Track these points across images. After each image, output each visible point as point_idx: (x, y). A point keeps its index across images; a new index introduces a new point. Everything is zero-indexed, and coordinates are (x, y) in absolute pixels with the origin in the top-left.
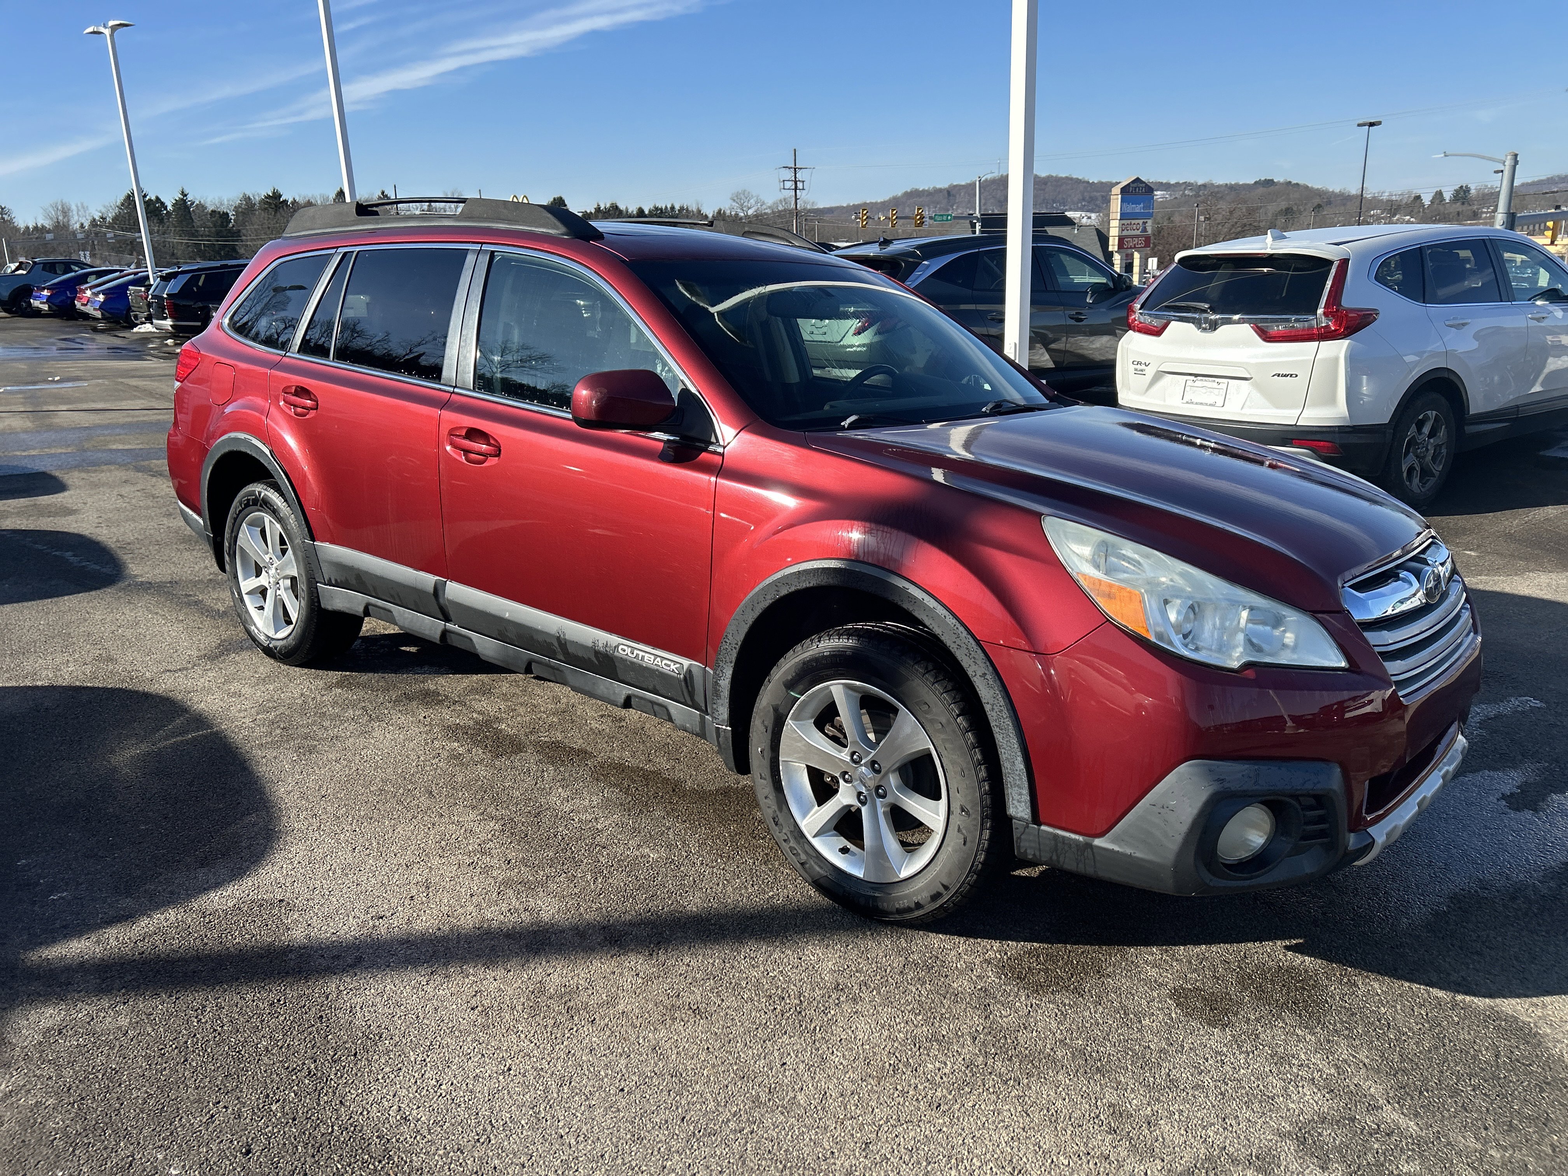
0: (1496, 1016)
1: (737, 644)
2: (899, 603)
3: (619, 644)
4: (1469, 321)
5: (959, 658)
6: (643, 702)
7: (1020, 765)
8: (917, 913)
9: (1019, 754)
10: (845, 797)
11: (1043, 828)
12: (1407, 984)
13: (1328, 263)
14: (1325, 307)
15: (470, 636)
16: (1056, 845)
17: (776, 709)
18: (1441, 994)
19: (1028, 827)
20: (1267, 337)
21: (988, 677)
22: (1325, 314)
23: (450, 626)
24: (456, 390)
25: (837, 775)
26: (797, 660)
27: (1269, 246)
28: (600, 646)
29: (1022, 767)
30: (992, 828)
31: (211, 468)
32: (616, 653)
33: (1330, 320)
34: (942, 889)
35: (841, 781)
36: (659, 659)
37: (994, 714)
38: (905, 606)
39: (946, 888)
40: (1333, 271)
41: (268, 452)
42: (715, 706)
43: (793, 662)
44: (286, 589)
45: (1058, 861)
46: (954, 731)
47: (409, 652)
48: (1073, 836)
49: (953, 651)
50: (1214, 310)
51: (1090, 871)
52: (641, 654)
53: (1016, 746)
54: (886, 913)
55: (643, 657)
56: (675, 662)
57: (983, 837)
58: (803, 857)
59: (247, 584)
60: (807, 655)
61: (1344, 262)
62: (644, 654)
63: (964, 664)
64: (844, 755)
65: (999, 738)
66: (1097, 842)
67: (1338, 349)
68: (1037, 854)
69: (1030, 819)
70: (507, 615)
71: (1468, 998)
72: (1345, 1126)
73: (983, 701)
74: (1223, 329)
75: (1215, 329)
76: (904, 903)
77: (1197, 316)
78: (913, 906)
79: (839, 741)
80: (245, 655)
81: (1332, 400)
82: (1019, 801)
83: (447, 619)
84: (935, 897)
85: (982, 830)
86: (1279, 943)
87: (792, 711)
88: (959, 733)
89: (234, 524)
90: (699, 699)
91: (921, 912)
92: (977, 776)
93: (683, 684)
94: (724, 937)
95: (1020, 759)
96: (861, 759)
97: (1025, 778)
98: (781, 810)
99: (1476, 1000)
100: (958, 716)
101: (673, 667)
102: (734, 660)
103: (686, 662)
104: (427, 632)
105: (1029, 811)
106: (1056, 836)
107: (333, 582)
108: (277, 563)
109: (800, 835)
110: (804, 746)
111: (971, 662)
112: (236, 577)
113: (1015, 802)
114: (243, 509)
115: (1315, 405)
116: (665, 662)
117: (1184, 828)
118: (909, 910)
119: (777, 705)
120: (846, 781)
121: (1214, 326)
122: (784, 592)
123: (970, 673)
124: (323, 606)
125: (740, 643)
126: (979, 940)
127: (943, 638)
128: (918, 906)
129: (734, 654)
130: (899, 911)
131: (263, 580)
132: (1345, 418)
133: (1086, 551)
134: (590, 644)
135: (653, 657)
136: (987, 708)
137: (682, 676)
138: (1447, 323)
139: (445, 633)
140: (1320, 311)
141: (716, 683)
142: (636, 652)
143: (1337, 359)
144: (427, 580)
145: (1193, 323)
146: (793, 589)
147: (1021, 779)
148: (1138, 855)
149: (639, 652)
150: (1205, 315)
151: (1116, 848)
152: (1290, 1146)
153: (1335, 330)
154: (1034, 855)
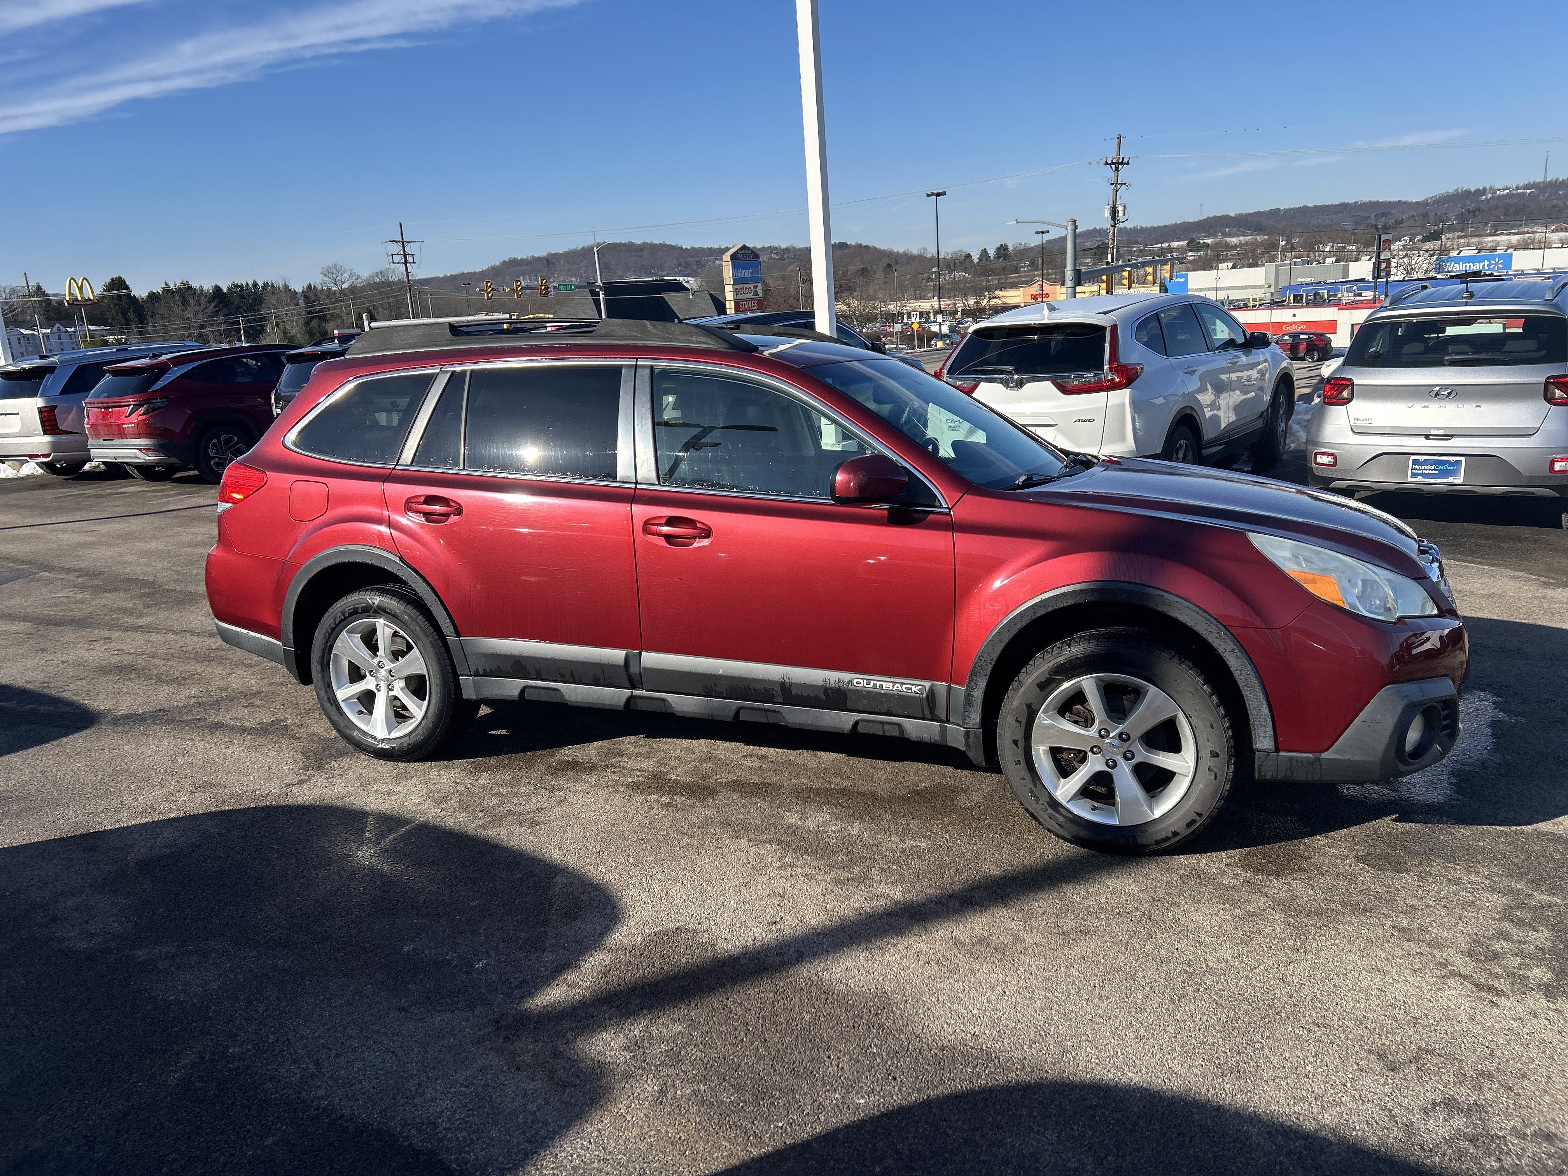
0: (1541, 835)
1: (992, 660)
2: (1155, 607)
3: (853, 679)
4: (1196, 368)
5: (1211, 641)
6: (870, 724)
7: (1265, 710)
8: (1173, 841)
9: (1264, 702)
10: (1094, 765)
11: (1281, 754)
12: (1479, 827)
13: (1102, 329)
14: (1109, 364)
15: (663, 697)
16: (1291, 764)
17: (1029, 706)
18: (1502, 828)
19: (1269, 755)
20: (1066, 390)
21: (1237, 651)
22: (1111, 369)
23: (636, 692)
24: (638, 486)
25: (1087, 749)
26: (1050, 664)
27: (1046, 317)
28: (832, 684)
29: (1267, 711)
30: (1235, 763)
31: (305, 582)
32: (850, 687)
33: (1113, 374)
34: (1196, 817)
35: (1090, 754)
36: (898, 685)
37: (1242, 677)
38: (1160, 609)
39: (1200, 815)
40: (1108, 335)
41: (397, 559)
42: (967, 714)
43: (1045, 667)
44: (402, 689)
45: (1291, 776)
46: (1202, 697)
47: (501, 735)
48: (1305, 755)
49: (1204, 636)
50: (1017, 371)
51: (1317, 777)
52: (878, 683)
53: (1262, 697)
54: (1144, 846)
55: (881, 686)
56: (916, 685)
57: (1230, 771)
58: (1061, 819)
59: (345, 692)
60: (1061, 660)
61: (1114, 328)
62: (881, 683)
63: (1215, 645)
64: (1093, 732)
65: (1247, 693)
66: (1324, 755)
67: (1122, 397)
68: (1275, 774)
69: (1274, 749)
70: (721, 672)
71: (1519, 828)
72: (1524, 907)
73: (1232, 669)
74: (1029, 386)
75: (1021, 387)
76: (1163, 835)
77: (1004, 377)
78: (1170, 835)
79: (1087, 721)
80: (345, 762)
81: (1122, 438)
82: (1264, 737)
83: (633, 687)
84: (1189, 825)
85: (1229, 765)
86: (1386, 819)
87: (1044, 706)
88: (1206, 697)
89: (330, 635)
90: (941, 713)
91: (1177, 839)
92: (1223, 726)
93: (925, 702)
94: (1042, 886)
95: (1265, 706)
96: (1108, 732)
97: (1269, 719)
98: (1035, 786)
99: (1523, 827)
100: (1204, 685)
101: (914, 689)
102: (989, 673)
103: (927, 684)
104: (607, 702)
105: (1272, 743)
106: (1291, 758)
107: (481, 673)
108: (389, 665)
109: (1054, 804)
110: (1058, 731)
111: (1222, 643)
112: (329, 685)
113: (1260, 738)
114: (346, 618)
115: (1110, 442)
116: (904, 686)
117: (1389, 733)
118: (1167, 839)
119: (1031, 703)
120: (1093, 753)
121: (1020, 384)
122: (1042, 612)
123: (1220, 650)
124: (465, 697)
125: (995, 659)
126: (1209, 854)
127: (1195, 628)
128: (1175, 834)
129: (989, 668)
130: (1157, 842)
131: (368, 684)
132: (1133, 451)
133: (1287, 554)
134: (820, 683)
135: (891, 685)
136: (1236, 674)
137: (925, 695)
138: (1185, 371)
139: (631, 698)
140: (1106, 367)
141: (970, 695)
142: (872, 682)
143: (1123, 405)
144: (617, 655)
145: (1002, 383)
146: (1050, 609)
147: (1266, 721)
148: (1355, 759)
149: (875, 682)
150: (1011, 376)
151: (1338, 757)
152: (1508, 925)
153: (1120, 382)
154: (1272, 776)
